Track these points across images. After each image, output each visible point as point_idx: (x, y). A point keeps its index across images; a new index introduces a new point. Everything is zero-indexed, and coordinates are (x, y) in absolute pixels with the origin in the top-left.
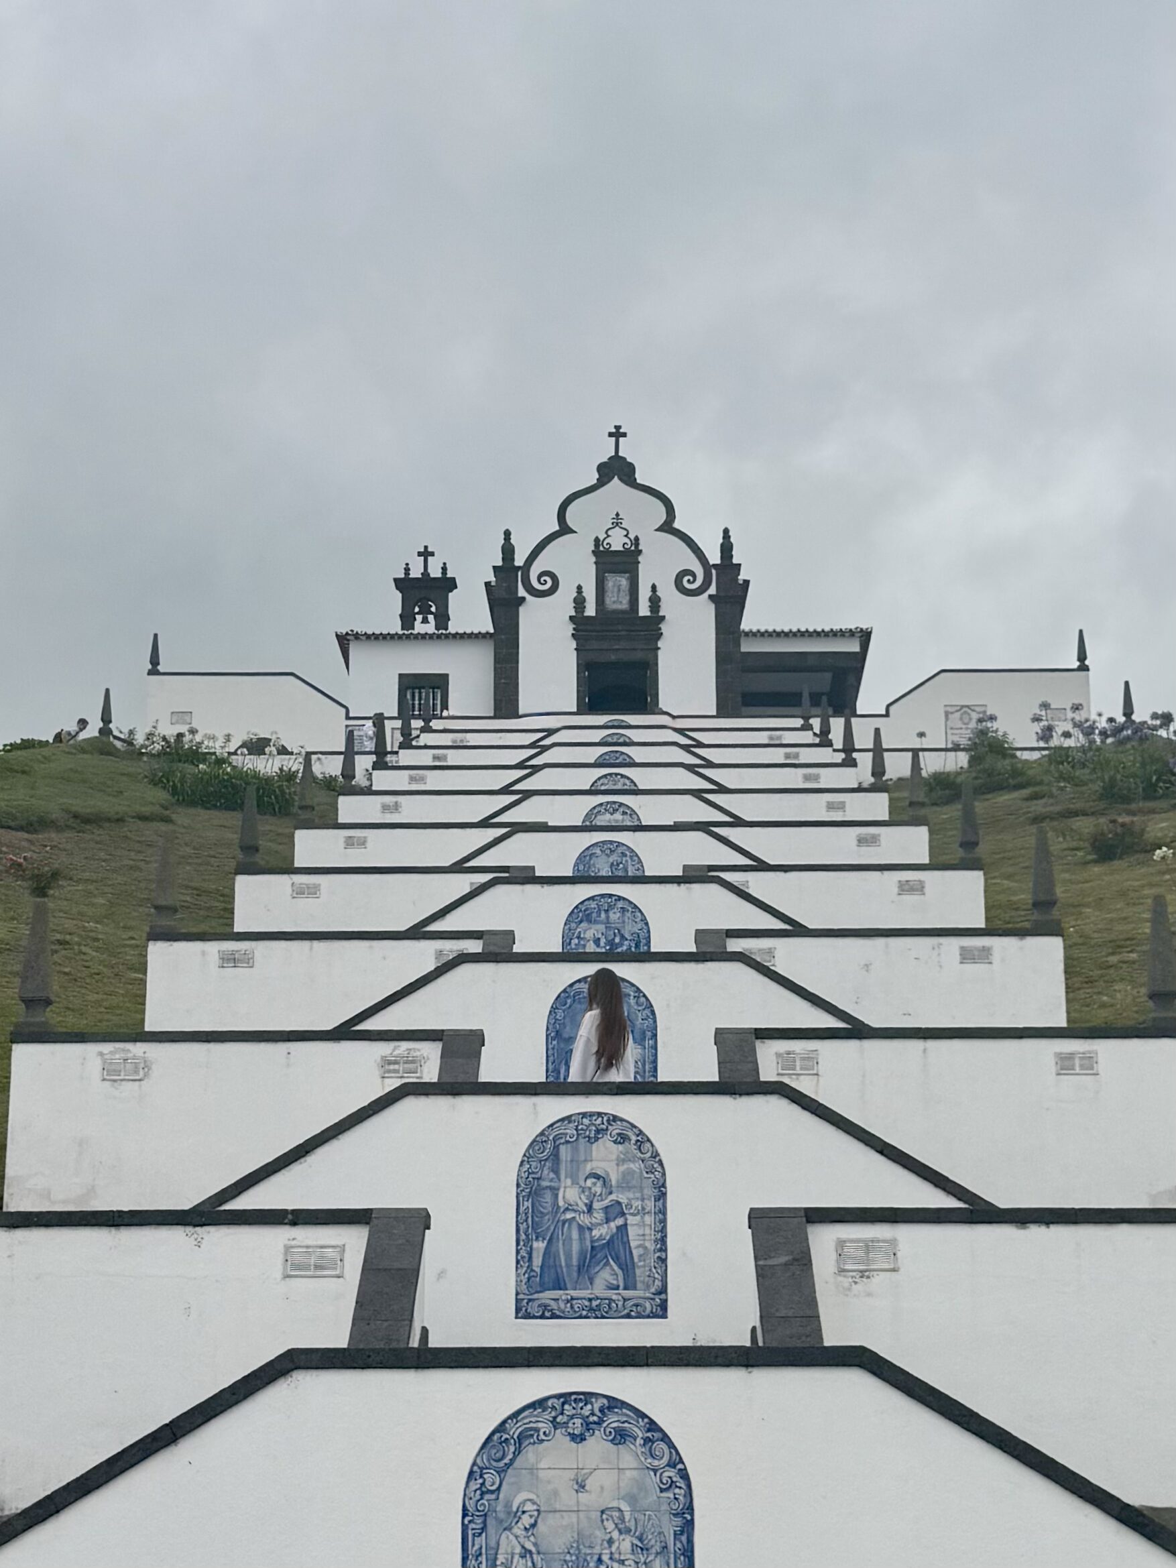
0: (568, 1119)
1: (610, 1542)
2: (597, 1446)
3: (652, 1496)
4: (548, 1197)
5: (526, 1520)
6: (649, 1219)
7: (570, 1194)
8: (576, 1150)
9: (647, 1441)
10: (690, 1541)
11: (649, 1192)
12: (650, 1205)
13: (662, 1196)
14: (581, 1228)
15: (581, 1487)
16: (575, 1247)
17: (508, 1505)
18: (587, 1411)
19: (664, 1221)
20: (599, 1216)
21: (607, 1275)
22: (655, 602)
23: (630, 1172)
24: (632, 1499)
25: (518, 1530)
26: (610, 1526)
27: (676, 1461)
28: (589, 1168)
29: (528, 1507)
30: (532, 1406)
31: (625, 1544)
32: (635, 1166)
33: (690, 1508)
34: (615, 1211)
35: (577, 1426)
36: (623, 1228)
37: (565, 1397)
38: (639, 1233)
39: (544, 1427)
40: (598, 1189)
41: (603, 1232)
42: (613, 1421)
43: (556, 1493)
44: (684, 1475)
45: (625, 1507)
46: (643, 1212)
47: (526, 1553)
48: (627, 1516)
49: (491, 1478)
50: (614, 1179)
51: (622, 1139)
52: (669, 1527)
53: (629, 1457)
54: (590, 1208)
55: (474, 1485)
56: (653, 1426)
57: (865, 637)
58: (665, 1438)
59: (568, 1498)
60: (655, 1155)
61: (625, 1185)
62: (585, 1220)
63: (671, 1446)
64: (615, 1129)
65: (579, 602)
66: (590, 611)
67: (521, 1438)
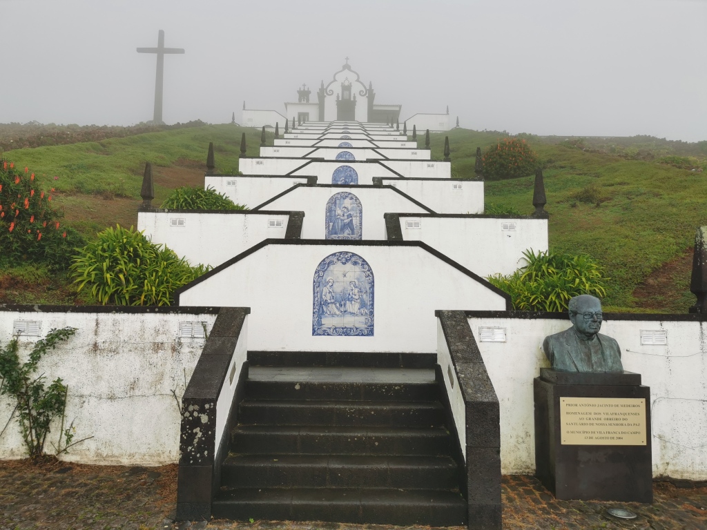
0: (339, 193)
1: (352, 290)
2: (349, 265)
3: (364, 278)
4: (333, 212)
5: (330, 284)
6: (358, 218)
7: (339, 212)
8: (340, 201)
9: (362, 264)
10: (373, 290)
11: (358, 212)
12: (358, 215)
13: (361, 212)
14: (341, 220)
15: (345, 276)
16: (340, 224)
17: (326, 280)
18: (346, 256)
19: (361, 219)
20: (346, 217)
21: (348, 231)
22: (355, 97)
23: (354, 207)
24: (358, 279)
25: (328, 286)
26: (352, 286)
27: (370, 270)
28: (343, 205)
29: (331, 281)
30: (332, 255)
31: (356, 291)
32: (355, 205)
33: (373, 282)
34: (350, 216)
35: (344, 260)
36: (352, 220)
37: (341, 253)
38: (355, 221)
39: (335, 260)
40: (346, 210)
41: (347, 221)
42: (353, 259)
43: (338, 277)
44: (372, 273)
45: (356, 281)
46: (356, 216)
47: (330, 292)
48: (357, 283)
49: (321, 273)
50: (349, 208)
51: (352, 198)
52: (368, 286)
53: (358, 268)
54: (343, 215)
55: (317, 275)
56: (364, 261)
57: (400, 107)
58: (367, 264)
59: (341, 278)
60: (360, 203)
61: (352, 210)
62: (342, 218)
63: (369, 266)
64: (350, 196)
65: (338, 97)
66: (340, 99)
67: (329, 263)
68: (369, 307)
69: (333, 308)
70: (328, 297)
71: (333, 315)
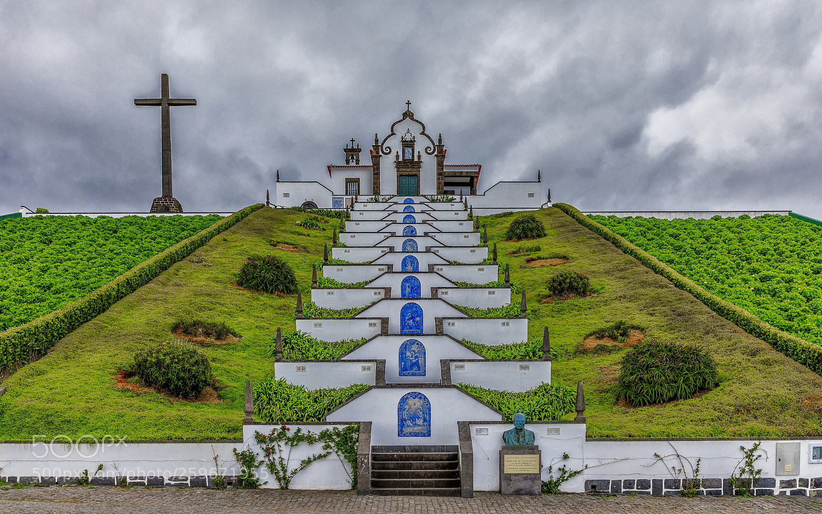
0: (408, 341)
1: (419, 412)
2: (417, 400)
3: (425, 406)
7: (408, 354)
9: (424, 399)
10: (430, 412)
14: (411, 360)
15: (415, 405)
16: (410, 363)
17: (405, 408)
18: (416, 395)
20: (414, 358)
21: (415, 368)
22: (419, 157)
24: (422, 406)
25: (406, 411)
26: (419, 410)
28: (412, 349)
29: (408, 408)
30: (408, 394)
31: (421, 413)
33: (430, 407)
34: (417, 357)
36: (418, 360)
37: (412, 392)
39: (409, 397)
40: (413, 353)
41: (415, 361)
42: (419, 396)
43: (411, 406)
44: (429, 403)
47: (407, 414)
48: (421, 408)
49: (402, 404)
50: (416, 351)
52: (427, 410)
53: (421, 401)
54: (412, 357)
55: (399, 405)
63: (427, 399)
65: (397, 157)
66: (400, 160)
68: (427, 421)
69: (408, 422)
70: (405, 417)
71: (409, 426)
